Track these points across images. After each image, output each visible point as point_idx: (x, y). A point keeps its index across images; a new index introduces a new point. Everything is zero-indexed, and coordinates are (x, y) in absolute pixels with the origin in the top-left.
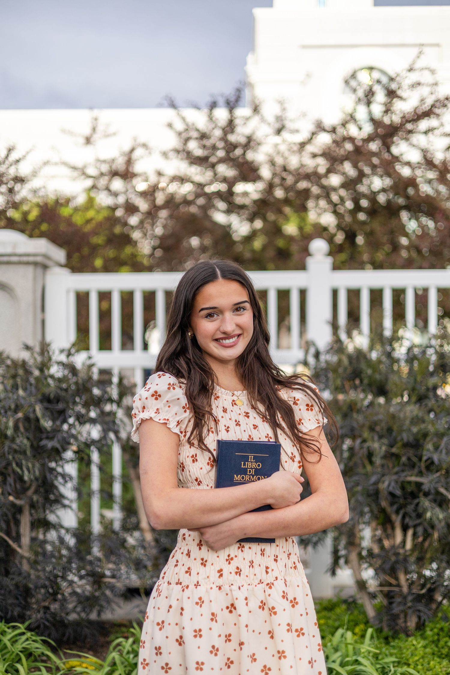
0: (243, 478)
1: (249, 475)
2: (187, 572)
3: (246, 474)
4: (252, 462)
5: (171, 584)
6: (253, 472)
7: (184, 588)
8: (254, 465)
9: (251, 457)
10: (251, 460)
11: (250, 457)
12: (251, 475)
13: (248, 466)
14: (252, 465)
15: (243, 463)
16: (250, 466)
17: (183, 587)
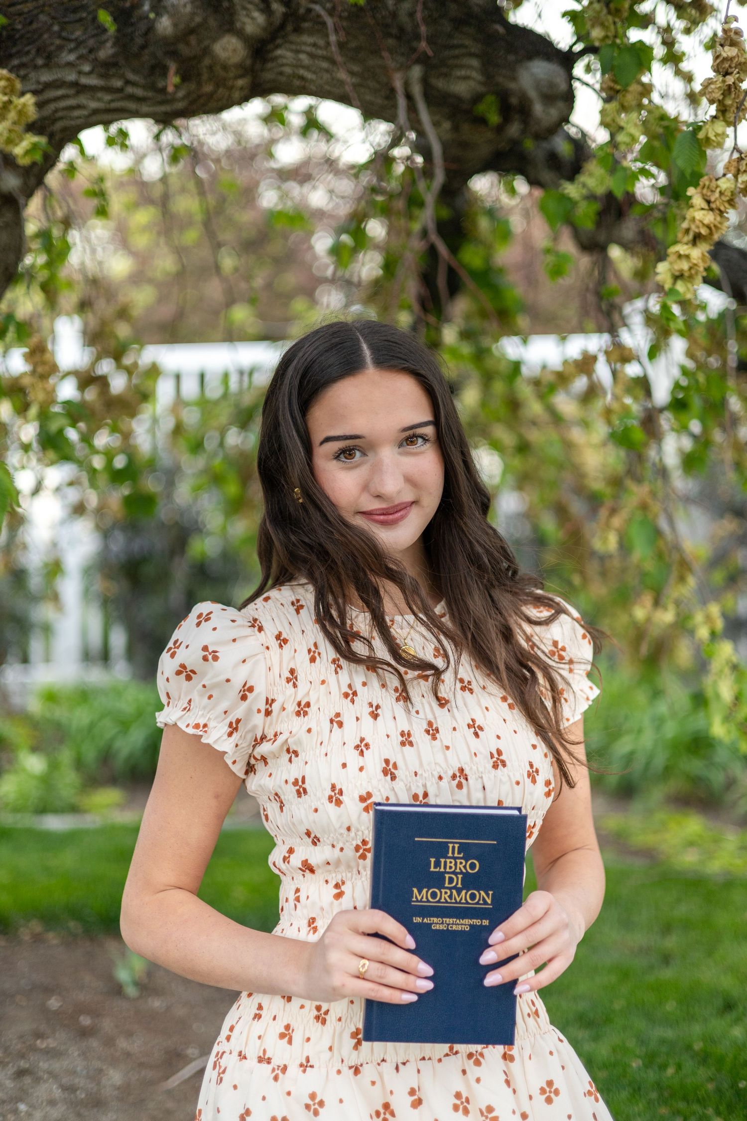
0: (434, 895)
1: (447, 888)
2: (282, 1036)
3: (441, 886)
4: (455, 858)
5: (245, 1058)
6: (458, 881)
7: (277, 1072)
8: (462, 865)
9: (454, 848)
10: (453, 853)
11: (451, 846)
12: (455, 888)
13: (445, 867)
14: (456, 864)
15: (433, 860)
16: (451, 867)
17: (273, 1070)
